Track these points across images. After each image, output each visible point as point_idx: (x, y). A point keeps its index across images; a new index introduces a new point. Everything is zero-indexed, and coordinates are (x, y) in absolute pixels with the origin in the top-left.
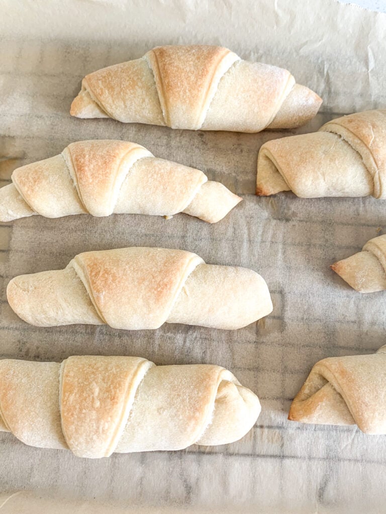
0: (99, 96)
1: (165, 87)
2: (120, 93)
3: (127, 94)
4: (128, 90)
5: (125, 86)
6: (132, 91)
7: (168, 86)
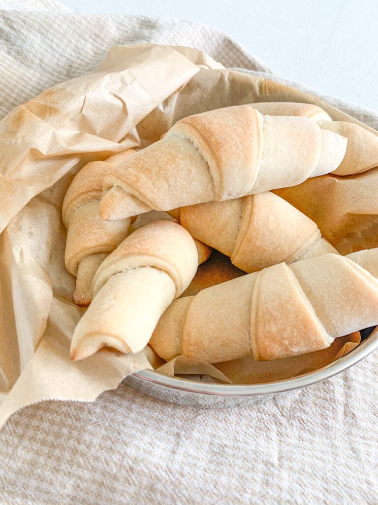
0: (136, 184)
1: (214, 147)
2: (159, 171)
3: (168, 170)
4: (168, 166)
5: (163, 163)
6: (173, 166)
7: (217, 144)
